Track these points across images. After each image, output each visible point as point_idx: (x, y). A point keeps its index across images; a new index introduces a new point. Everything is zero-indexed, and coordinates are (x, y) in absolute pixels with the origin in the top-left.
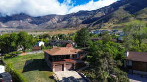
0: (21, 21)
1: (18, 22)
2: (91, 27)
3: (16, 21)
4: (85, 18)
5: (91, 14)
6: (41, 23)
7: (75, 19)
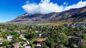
0: (37, 17)
1: (36, 17)
2: (76, 20)
3: (35, 17)
4: (73, 14)
5: (78, 11)
6: (47, 17)
7: (67, 14)
